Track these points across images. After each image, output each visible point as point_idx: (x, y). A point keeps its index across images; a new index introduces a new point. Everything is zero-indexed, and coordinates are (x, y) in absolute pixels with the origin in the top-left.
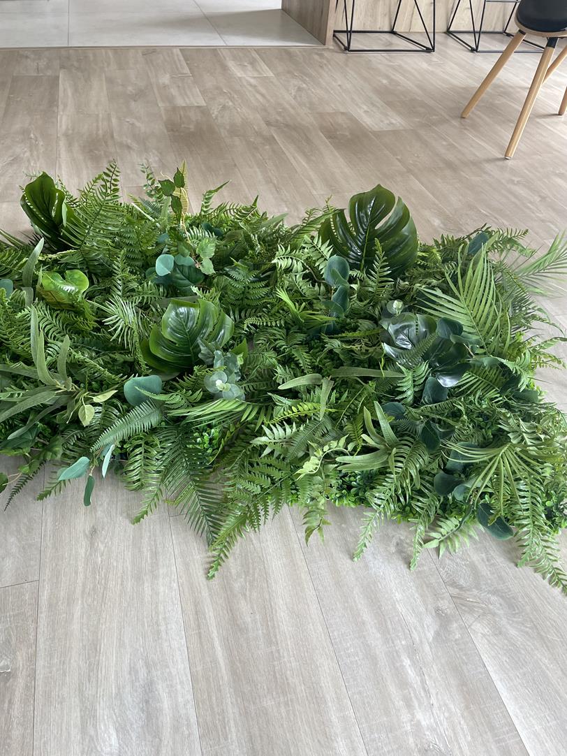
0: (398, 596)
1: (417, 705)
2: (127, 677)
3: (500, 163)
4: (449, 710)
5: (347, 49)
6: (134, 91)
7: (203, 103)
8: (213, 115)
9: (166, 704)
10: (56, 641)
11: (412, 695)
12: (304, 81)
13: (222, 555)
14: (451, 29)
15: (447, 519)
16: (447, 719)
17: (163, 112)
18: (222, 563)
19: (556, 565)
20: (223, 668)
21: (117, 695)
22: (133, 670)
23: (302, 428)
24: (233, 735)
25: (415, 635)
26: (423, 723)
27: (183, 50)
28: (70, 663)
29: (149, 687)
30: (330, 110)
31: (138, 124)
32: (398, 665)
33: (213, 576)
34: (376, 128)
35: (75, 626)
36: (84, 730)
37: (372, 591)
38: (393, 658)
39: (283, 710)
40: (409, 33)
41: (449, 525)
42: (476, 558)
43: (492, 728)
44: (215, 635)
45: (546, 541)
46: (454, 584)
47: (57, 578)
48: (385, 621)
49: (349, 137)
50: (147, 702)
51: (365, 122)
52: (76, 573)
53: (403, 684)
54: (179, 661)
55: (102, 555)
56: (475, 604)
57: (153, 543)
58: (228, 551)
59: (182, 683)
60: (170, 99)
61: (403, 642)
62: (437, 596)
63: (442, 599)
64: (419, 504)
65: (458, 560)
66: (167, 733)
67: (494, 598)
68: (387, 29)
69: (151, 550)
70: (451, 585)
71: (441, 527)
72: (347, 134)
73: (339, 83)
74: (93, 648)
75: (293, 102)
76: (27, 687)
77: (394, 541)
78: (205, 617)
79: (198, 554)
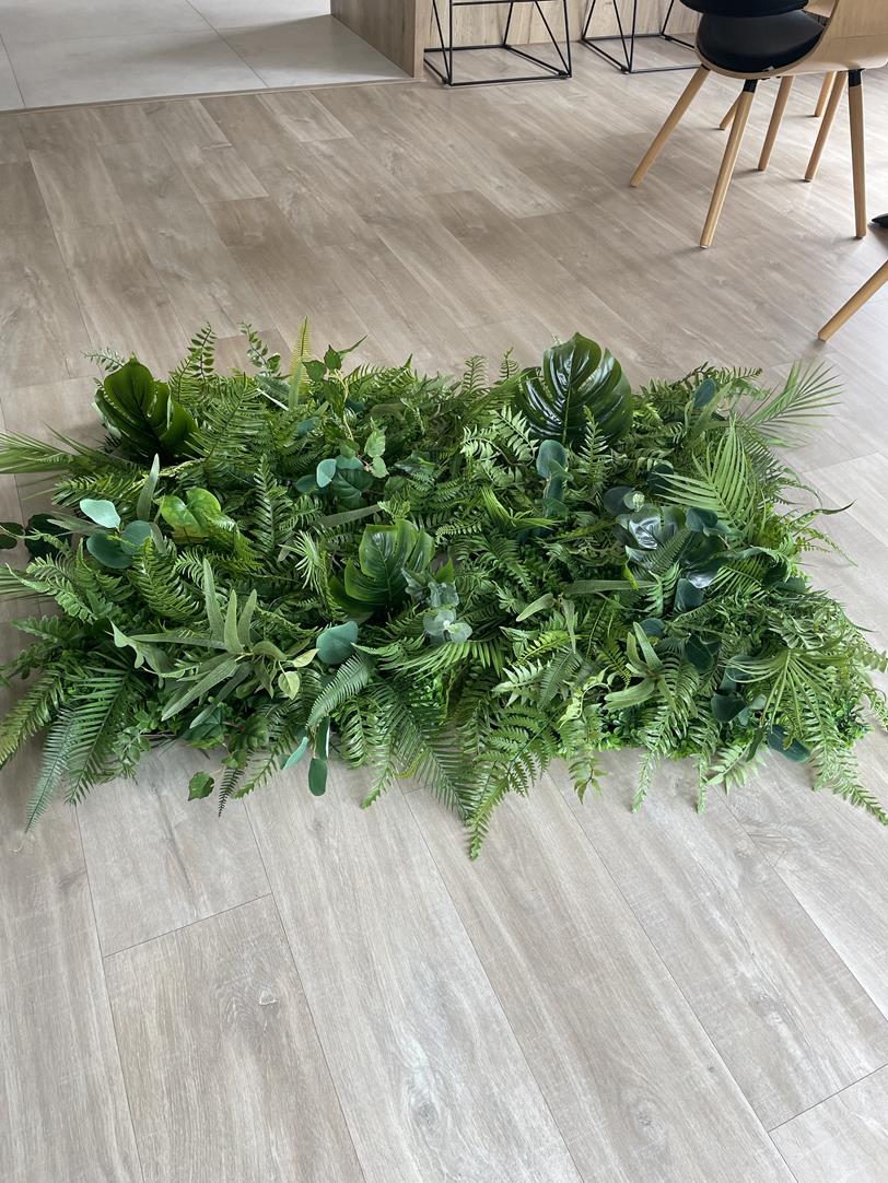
0: (691, 844)
1: (737, 958)
2: (413, 982)
3: (695, 255)
4: (772, 957)
5: (448, 81)
6: (155, 181)
7: (264, 194)
8: (285, 213)
9: (466, 1005)
10: (318, 959)
11: (730, 949)
12: (399, 143)
13: (479, 829)
14: (587, 36)
15: (727, 747)
16: (771, 966)
17: (209, 212)
18: (482, 839)
19: (857, 781)
20: (518, 955)
21: (407, 1004)
22: (417, 974)
23: (549, 665)
24: (550, 1024)
25: (719, 884)
26: (748, 975)
27: (206, 100)
28: (342, 980)
29: (441, 989)
30: (448, 189)
31: (179, 237)
32: (707, 919)
33: (477, 855)
34: (519, 214)
35: (335, 939)
36: (383, 1050)
37: (661, 843)
38: (700, 911)
39: (596, 988)
40: (528, 45)
41: (734, 753)
42: (766, 787)
43: (821, 969)
44: (498, 920)
45: (843, 757)
46: (749, 821)
47: (294, 887)
48: (683, 874)
49: (486, 231)
50: (444, 1005)
51: (501, 206)
52: (314, 878)
53: (717, 938)
54: (467, 956)
55: (338, 852)
56: (776, 840)
57: (393, 828)
58: (485, 823)
59: (477, 979)
60: (212, 190)
61: (708, 894)
62: (733, 837)
63: (740, 839)
64: (699, 736)
65: (749, 794)
66: (476, 1034)
67: (795, 830)
68: (496, 42)
69: (395, 837)
70: (745, 823)
71: (723, 758)
72: (482, 226)
73: (450, 142)
74: (363, 959)
75: (392, 179)
76: (302, 1016)
77: (673, 782)
78: (481, 904)
79: (452, 834)
